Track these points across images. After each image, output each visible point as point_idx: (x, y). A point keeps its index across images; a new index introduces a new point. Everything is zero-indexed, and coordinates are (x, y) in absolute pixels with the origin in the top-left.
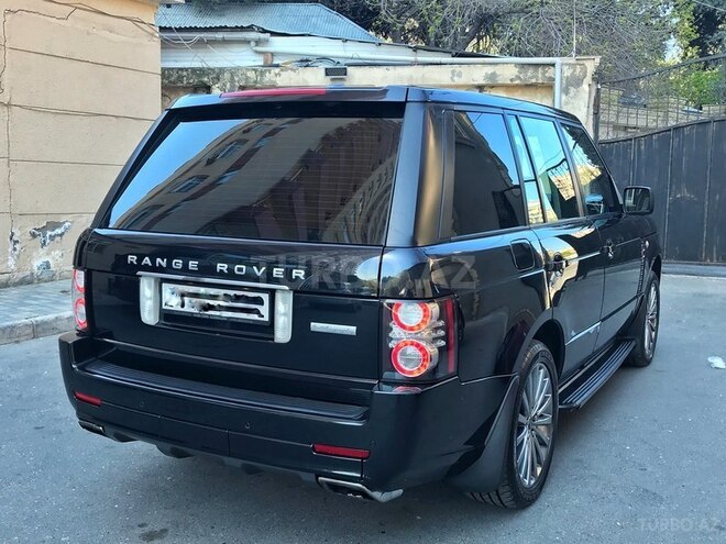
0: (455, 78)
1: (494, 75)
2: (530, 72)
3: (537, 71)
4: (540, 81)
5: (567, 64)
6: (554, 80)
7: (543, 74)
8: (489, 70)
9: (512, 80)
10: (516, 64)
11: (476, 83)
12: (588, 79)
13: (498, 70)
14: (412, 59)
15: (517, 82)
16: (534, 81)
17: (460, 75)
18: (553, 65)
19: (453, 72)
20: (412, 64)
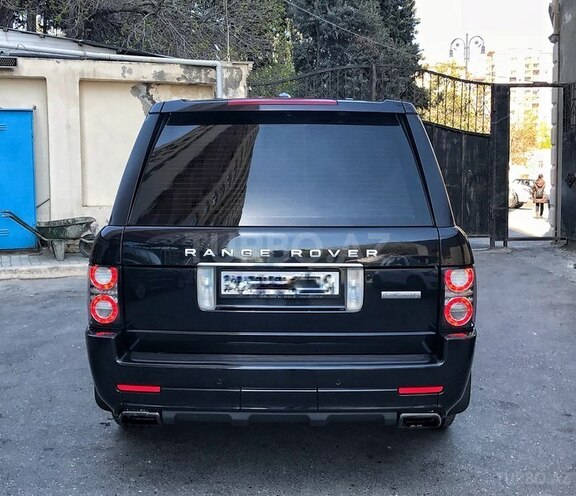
0: (126, 74)
1: (161, 74)
2: (194, 73)
3: (200, 72)
4: (203, 82)
5: (225, 67)
6: (216, 81)
7: (206, 75)
8: (158, 68)
9: (178, 79)
10: (182, 65)
11: (145, 80)
12: (243, 82)
13: (166, 69)
14: (81, 53)
15: (183, 81)
16: (198, 81)
17: (130, 71)
18: (214, 68)
19: (124, 68)
20: (81, 58)
